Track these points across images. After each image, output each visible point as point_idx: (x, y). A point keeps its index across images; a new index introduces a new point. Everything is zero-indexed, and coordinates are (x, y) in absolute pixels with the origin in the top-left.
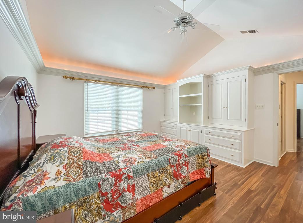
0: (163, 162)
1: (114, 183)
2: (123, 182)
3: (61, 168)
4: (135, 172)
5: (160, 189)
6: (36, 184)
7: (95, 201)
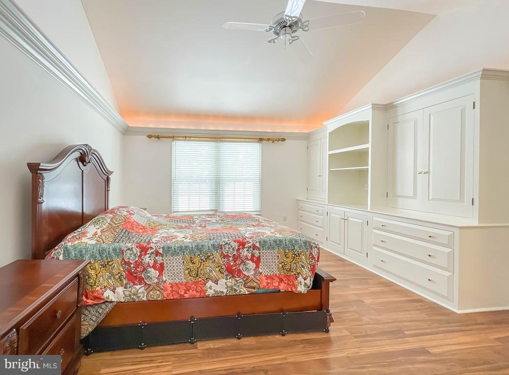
0: (209, 247)
1: (139, 254)
2: (148, 256)
3: (99, 231)
4: (166, 249)
5: (200, 281)
6: (76, 238)
7: (117, 267)
